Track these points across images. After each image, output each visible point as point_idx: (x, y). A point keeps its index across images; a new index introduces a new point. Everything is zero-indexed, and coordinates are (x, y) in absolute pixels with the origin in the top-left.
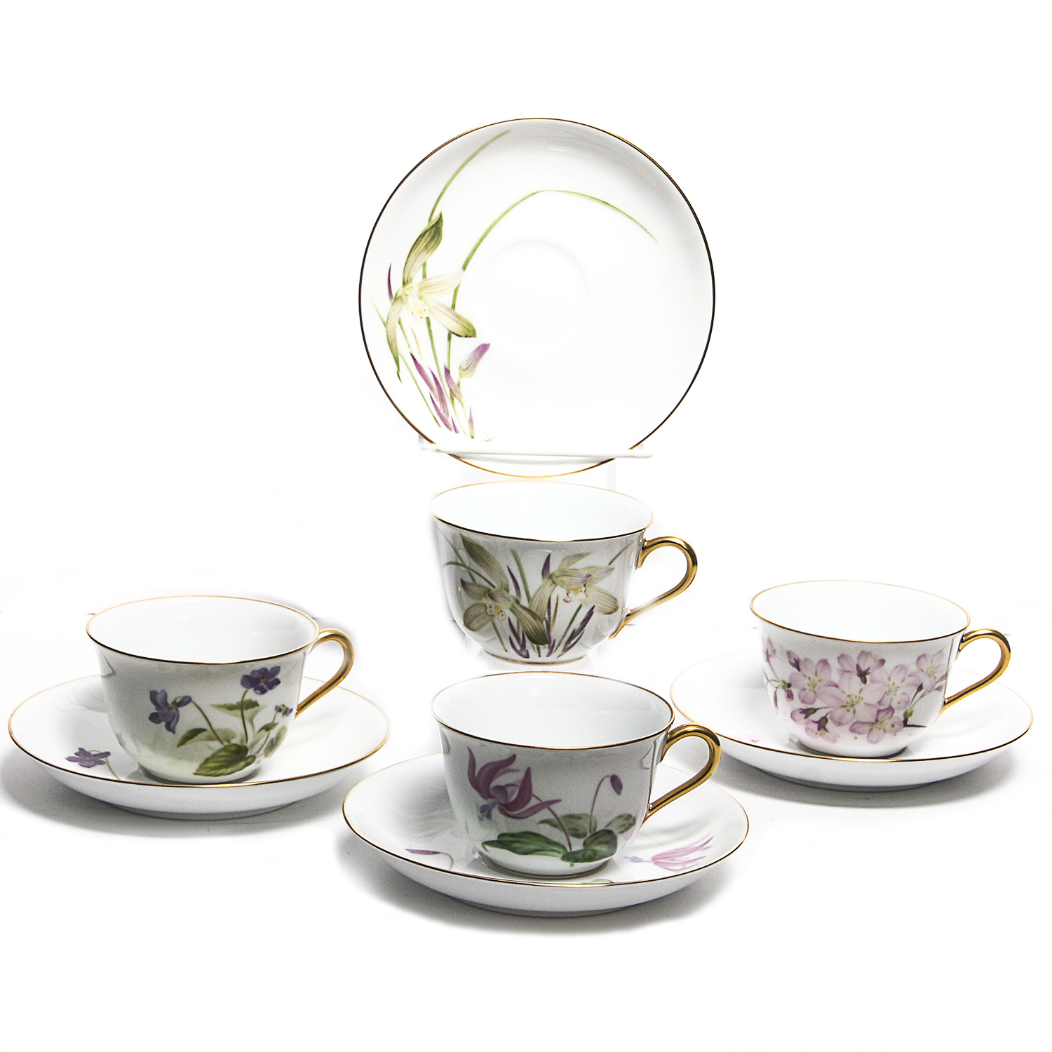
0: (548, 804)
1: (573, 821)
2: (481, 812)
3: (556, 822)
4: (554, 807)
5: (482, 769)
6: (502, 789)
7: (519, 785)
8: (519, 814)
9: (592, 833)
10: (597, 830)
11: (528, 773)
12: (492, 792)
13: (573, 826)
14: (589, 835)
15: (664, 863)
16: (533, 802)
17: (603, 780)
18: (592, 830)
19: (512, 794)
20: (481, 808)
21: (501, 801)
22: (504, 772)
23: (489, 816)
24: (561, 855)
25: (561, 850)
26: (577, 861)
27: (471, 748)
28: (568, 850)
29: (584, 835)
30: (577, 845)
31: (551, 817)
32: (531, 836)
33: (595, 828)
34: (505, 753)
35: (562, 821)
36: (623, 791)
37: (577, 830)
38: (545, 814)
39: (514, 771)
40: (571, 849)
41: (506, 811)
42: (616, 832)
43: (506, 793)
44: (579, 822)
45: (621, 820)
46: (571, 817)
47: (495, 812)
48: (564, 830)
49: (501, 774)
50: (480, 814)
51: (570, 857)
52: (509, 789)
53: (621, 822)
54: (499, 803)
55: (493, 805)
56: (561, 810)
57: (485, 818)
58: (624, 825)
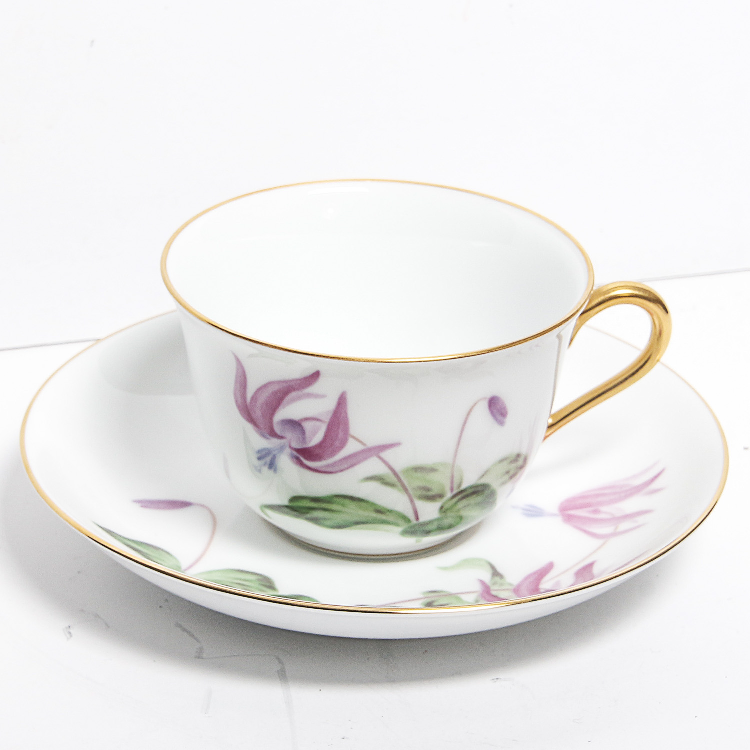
0: (378, 451)
1: (419, 475)
2: (259, 459)
3: (393, 479)
4: (387, 455)
5: (260, 390)
6: (295, 425)
7: (328, 421)
8: (328, 466)
9: (455, 492)
10: (464, 487)
11: (342, 402)
12: (278, 429)
13: (423, 484)
14: (449, 495)
15: (580, 518)
16: (352, 447)
17: (476, 404)
18: (455, 486)
19: (315, 433)
20: (259, 452)
21: (296, 445)
22: (299, 398)
23: (272, 466)
24: (400, 529)
25: (401, 522)
26: (428, 533)
27: (240, 358)
28: (414, 522)
29: (441, 496)
30: (429, 511)
31: (382, 470)
32: (347, 502)
33: (460, 485)
34: (299, 368)
35: (402, 478)
36: (509, 419)
37: (429, 490)
38: (373, 466)
39: (317, 396)
40: (417, 519)
41: (302, 459)
42: (494, 485)
43: (303, 432)
44: (433, 477)
45: (506, 463)
46: (417, 469)
47: (285, 461)
48: (406, 490)
49: (294, 400)
50: (257, 463)
51: (417, 529)
52: (307, 426)
53: (505, 467)
54: (290, 447)
55: (282, 449)
56: (400, 459)
57: (265, 470)
58: (508, 473)
